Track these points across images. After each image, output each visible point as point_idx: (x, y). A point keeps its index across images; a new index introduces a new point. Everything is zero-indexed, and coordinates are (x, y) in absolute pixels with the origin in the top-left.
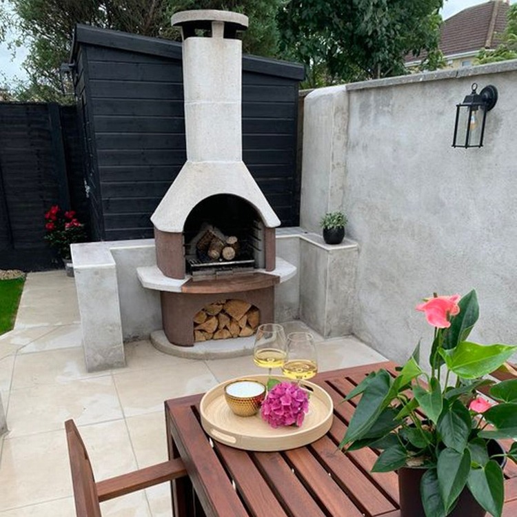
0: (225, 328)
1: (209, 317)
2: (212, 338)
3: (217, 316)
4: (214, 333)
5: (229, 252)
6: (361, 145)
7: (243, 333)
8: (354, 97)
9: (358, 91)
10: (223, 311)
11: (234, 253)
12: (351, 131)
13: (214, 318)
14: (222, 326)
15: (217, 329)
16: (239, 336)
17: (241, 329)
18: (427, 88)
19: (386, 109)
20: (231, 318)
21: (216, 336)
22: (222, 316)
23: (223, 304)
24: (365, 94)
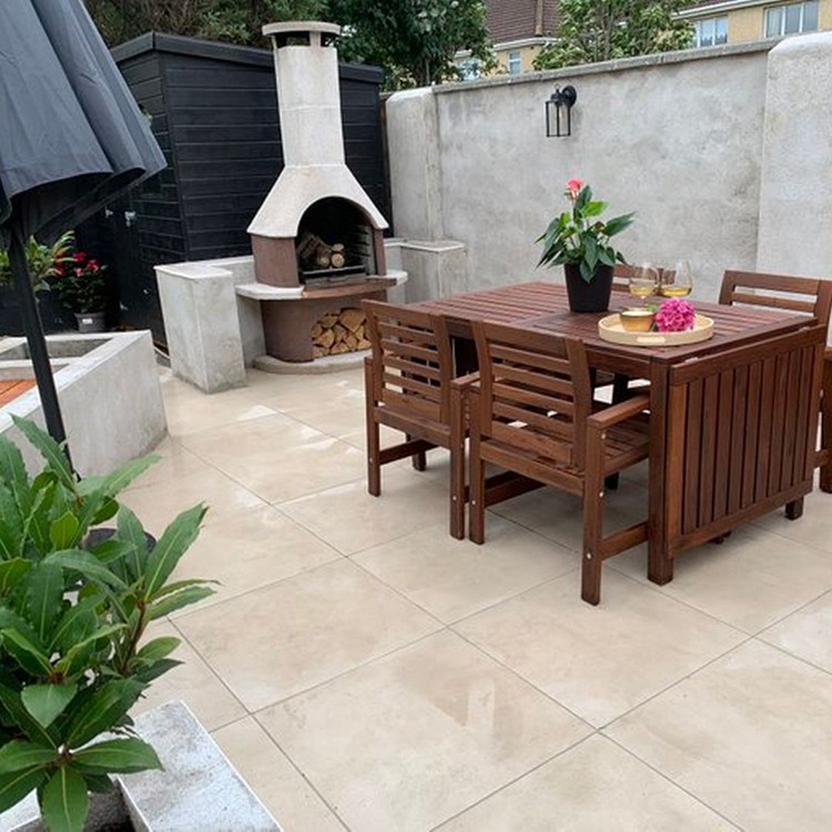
0: (342, 341)
1: (325, 330)
2: (330, 354)
3: (332, 328)
4: (331, 348)
5: (338, 259)
6: (455, 145)
7: (361, 346)
8: (442, 99)
9: (445, 93)
10: (338, 323)
11: (343, 260)
12: (443, 133)
13: (330, 331)
14: (339, 339)
15: (334, 343)
16: (357, 350)
17: (358, 341)
18: (515, 89)
19: (477, 109)
20: (347, 329)
21: (334, 350)
22: (338, 327)
23: (338, 315)
24: (453, 96)
